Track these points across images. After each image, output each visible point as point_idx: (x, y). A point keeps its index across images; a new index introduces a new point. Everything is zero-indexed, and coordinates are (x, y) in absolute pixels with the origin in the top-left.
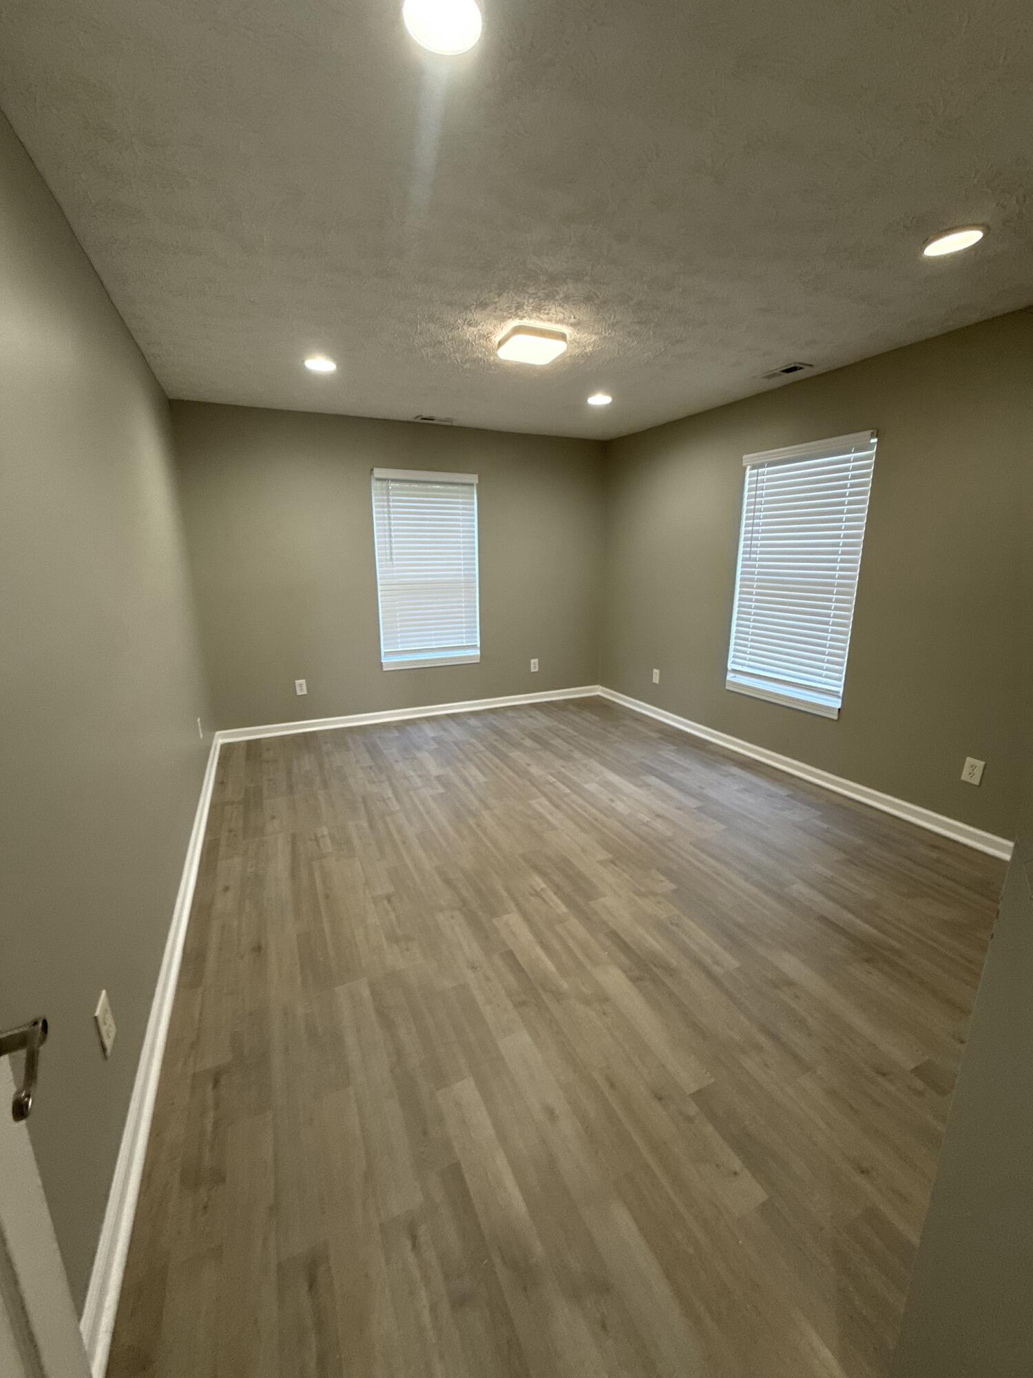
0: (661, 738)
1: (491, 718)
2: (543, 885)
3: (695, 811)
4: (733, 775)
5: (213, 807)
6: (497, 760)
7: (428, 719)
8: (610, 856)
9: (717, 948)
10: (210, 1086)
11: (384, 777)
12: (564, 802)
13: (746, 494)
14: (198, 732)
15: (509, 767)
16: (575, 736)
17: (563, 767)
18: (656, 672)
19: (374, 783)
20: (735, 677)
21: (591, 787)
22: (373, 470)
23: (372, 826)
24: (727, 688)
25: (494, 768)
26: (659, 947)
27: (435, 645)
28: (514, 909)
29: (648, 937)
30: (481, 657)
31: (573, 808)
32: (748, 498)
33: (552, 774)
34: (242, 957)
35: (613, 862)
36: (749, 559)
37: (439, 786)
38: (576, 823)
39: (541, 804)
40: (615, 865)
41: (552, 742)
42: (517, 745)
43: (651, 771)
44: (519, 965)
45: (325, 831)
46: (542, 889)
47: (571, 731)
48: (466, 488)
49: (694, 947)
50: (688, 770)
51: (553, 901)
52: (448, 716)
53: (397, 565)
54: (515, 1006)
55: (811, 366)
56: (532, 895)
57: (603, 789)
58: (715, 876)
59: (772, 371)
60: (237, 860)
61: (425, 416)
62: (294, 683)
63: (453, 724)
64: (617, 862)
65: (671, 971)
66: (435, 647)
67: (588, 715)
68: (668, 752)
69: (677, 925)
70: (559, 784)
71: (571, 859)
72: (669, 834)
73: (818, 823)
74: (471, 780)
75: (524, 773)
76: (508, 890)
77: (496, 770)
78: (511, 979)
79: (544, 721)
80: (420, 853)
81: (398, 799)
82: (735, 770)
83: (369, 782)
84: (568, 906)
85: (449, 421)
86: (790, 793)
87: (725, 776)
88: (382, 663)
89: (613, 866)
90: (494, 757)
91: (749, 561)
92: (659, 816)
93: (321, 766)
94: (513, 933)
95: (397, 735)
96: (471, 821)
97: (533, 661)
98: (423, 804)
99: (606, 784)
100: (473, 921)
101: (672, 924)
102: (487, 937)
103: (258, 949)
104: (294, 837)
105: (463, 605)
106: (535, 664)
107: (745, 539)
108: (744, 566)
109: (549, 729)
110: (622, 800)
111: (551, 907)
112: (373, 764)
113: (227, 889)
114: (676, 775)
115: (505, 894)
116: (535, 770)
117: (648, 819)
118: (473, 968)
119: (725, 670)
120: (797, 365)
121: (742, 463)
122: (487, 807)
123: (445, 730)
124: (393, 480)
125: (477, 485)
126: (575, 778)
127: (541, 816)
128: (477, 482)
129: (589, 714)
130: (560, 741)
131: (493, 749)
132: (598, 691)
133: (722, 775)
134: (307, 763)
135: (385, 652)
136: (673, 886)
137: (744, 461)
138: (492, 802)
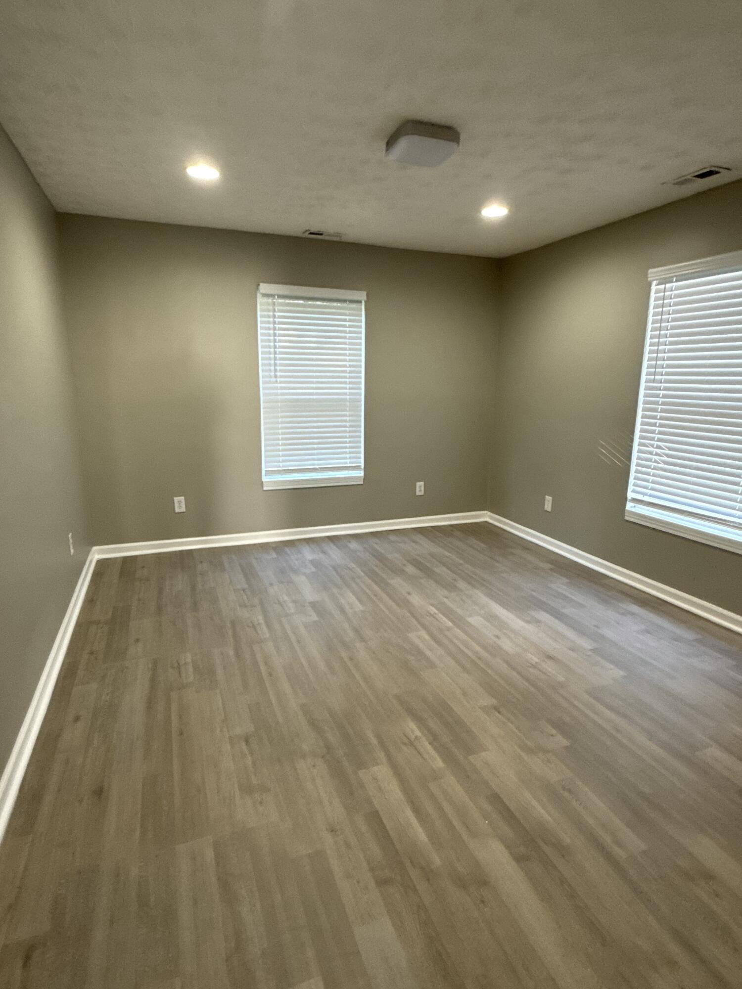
0: (551, 569)
1: (373, 541)
2: (418, 733)
3: (590, 653)
4: (633, 614)
5: (78, 625)
6: (376, 588)
7: (308, 541)
8: (494, 701)
9: (617, 823)
10: (20, 963)
11: (256, 601)
12: (446, 636)
13: (651, 311)
14: (69, 547)
15: (388, 594)
16: (461, 564)
17: (446, 597)
18: (549, 499)
19: (246, 606)
20: (635, 507)
21: (476, 621)
22: (259, 285)
23: (238, 654)
24: (626, 518)
25: (372, 596)
26: (549, 818)
27: (318, 465)
28: (384, 760)
29: (534, 803)
30: (364, 479)
31: (455, 645)
32: (653, 316)
33: (432, 605)
34: (81, 801)
35: (496, 708)
36: (654, 381)
37: (313, 614)
38: (457, 661)
39: (419, 637)
40: (499, 712)
41: (436, 569)
42: (399, 572)
43: (542, 606)
44: (386, 831)
45: (189, 658)
46: (416, 737)
47: (454, 557)
48: (354, 305)
49: (591, 821)
50: (582, 606)
51: (428, 753)
52: (329, 537)
53: (281, 382)
54: (376, 882)
55: (728, 169)
56: (404, 744)
57: (488, 624)
58: (614, 733)
59: (683, 176)
60: (94, 686)
61: (313, 230)
62: (173, 500)
63: (332, 545)
64: (501, 709)
65: (564, 851)
66: (317, 467)
67: (473, 541)
68: (560, 585)
69: (570, 791)
70: (440, 616)
71: (449, 703)
72: (561, 678)
73: (732, 674)
74: (347, 607)
75: (405, 603)
76: (378, 737)
77: (374, 598)
78: (375, 849)
79: (427, 547)
80: (286, 687)
81: (269, 627)
82: (635, 609)
83: (240, 606)
84: (444, 761)
85: (337, 236)
86: (699, 636)
87: (623, 614)
88: (262, 482)
89: (497, 714)
90: (373, 584)
91: (654, 382)
92: (550, 657)
93: (193, 588)
94: (380, 789)
95: (274, 555)
96: (344, 654)
97: (418, 484)
98: (294, 633)
99: (491, 618)
100: (337, 772)
101: (564, 789)
102: (352, 793)
103: (99, 793)
104: (155, 663)
105: (348, 424)
106: (420, 487)
107: (650, 359)
108: (647, 388)
109: (432, 555)
110: (509, 637)
111: (425, 760)
112: (246, 586)
113: (77, 719)
114: (568, 611)
115: (374, 741)
116: (416, 600)
117: (537, 660)
118: (333, 831)
119: (624, 499)
120: (713, 169)
121: (647, 278)
122: (362, 639)
123: (324, 552)
124: (280, 296)
125: (365, 302)
126: (459, 611)
127: (419, 652)
128: (365, 298)
129: (475, 541)
130: (444, 569)
131: (373, 576)
132: (486, 517)
133: (619, 613)
134: (179, 583)
135: (266, 471)
136: (565, 742)
137: (649, 276)
138: (368, 633)
